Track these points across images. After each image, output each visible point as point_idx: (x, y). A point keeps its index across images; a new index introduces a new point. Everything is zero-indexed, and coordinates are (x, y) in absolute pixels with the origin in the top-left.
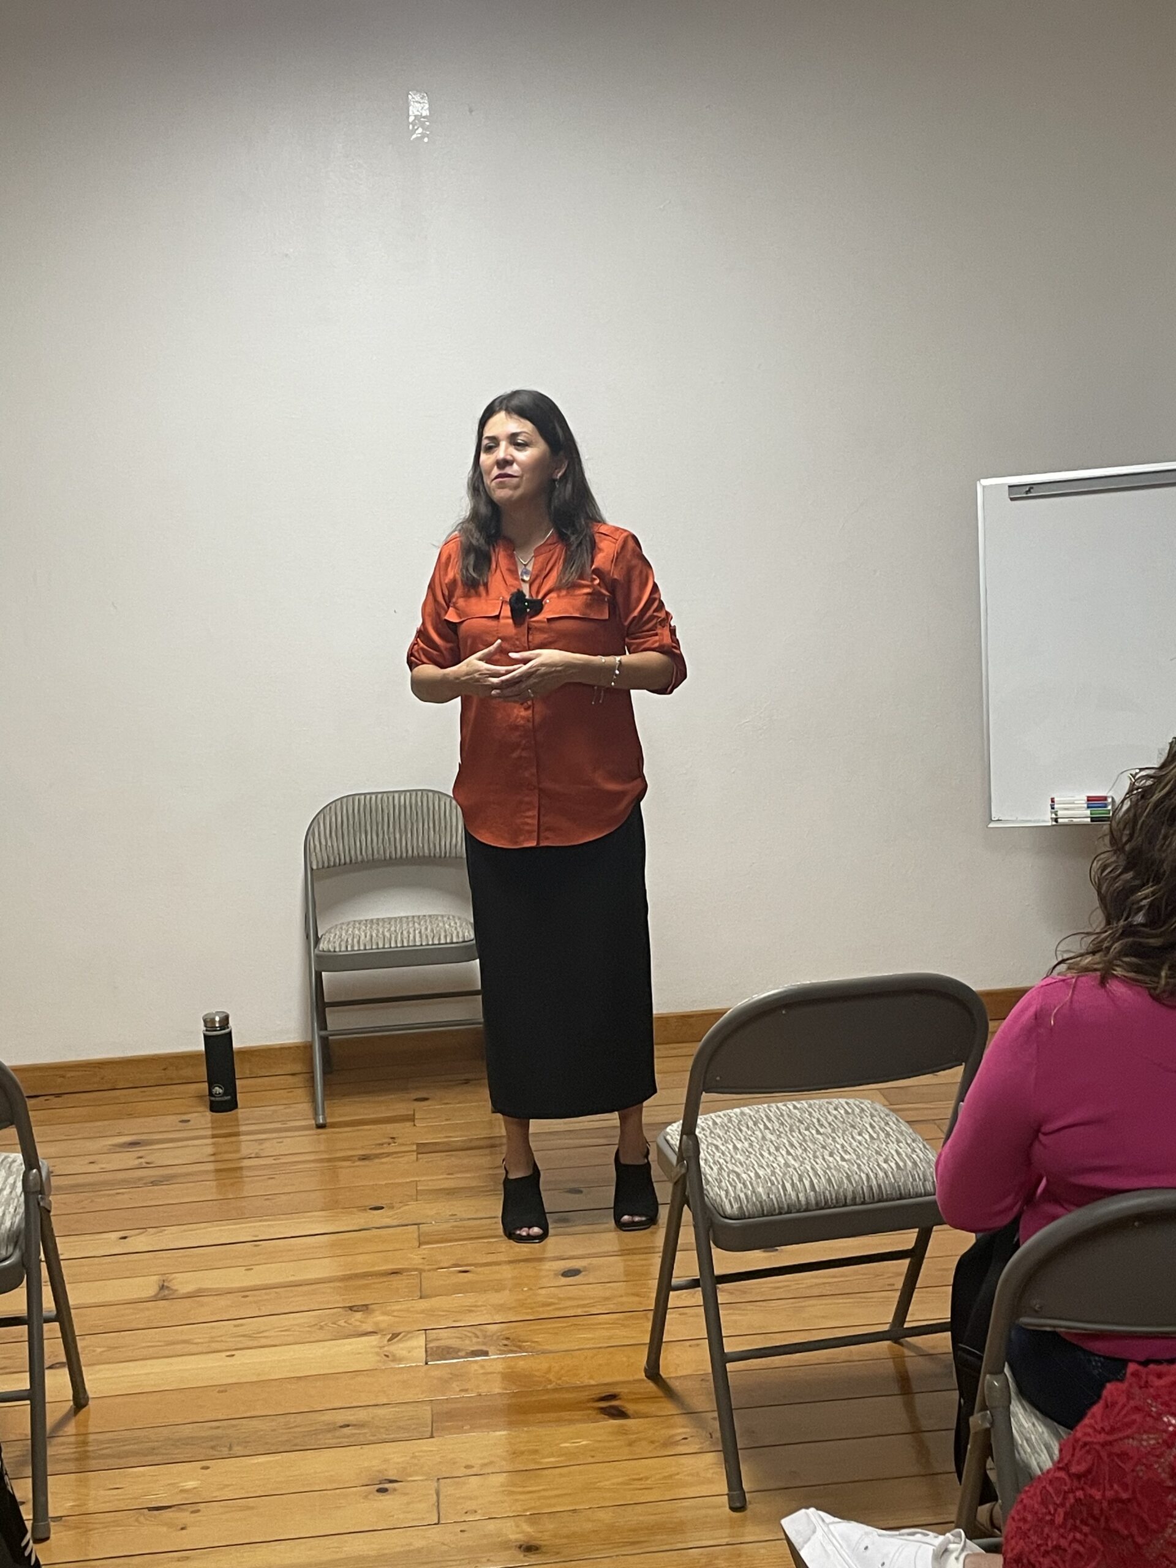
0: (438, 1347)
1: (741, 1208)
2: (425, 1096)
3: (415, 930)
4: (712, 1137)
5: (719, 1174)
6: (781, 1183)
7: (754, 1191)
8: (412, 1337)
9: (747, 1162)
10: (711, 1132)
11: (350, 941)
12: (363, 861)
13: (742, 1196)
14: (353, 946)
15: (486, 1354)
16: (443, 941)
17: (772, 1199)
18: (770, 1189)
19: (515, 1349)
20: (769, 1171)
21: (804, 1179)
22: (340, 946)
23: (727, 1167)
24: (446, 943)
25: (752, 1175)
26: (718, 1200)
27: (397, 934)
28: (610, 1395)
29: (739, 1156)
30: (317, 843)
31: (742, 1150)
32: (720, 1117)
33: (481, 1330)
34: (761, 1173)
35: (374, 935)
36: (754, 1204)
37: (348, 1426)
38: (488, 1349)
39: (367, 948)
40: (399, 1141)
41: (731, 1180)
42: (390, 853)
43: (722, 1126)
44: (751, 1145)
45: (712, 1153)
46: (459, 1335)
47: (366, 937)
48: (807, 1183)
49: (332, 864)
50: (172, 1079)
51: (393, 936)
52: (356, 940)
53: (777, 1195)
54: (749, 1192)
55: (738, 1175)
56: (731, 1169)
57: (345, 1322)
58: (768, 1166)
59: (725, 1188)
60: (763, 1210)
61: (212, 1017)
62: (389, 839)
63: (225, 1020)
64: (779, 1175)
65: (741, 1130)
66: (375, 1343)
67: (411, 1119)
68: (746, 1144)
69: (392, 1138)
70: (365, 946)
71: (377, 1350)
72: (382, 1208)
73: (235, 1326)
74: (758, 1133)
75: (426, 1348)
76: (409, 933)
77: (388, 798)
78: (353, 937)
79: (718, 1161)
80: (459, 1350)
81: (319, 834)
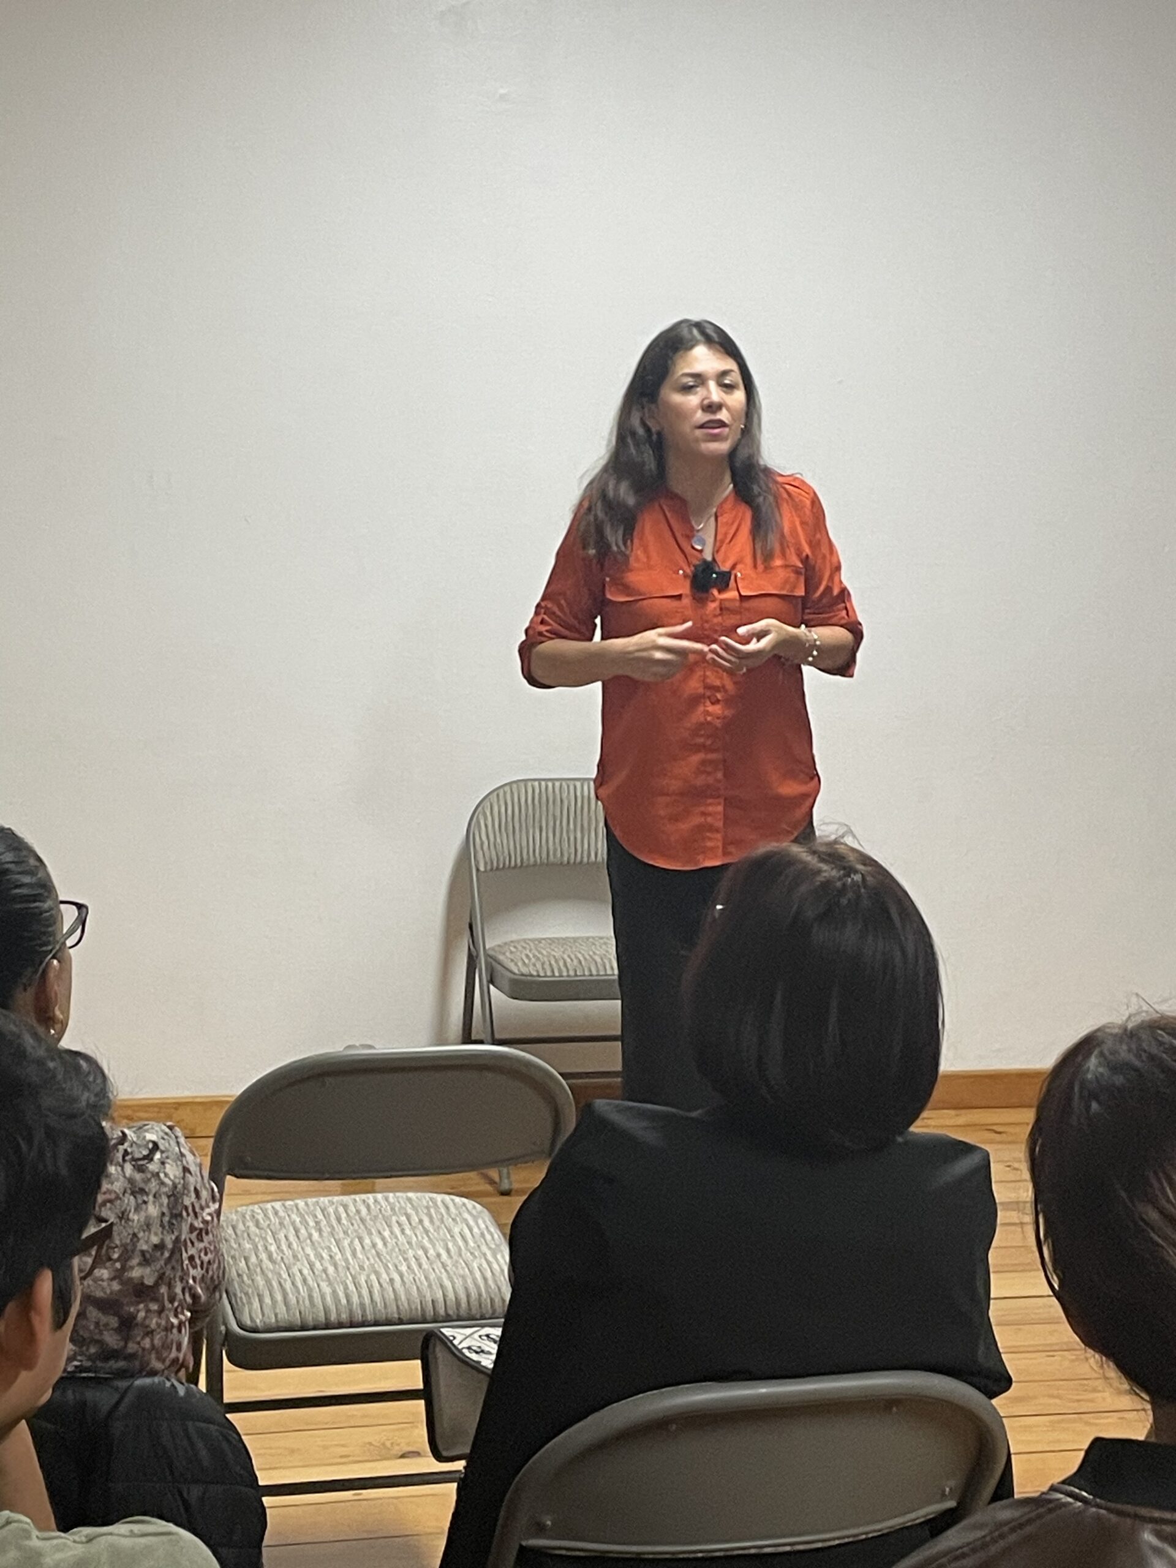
11: (553, 964)
30: (485, 839)
42: (569, 855)
62: (568, 838)
81: (486, 826)
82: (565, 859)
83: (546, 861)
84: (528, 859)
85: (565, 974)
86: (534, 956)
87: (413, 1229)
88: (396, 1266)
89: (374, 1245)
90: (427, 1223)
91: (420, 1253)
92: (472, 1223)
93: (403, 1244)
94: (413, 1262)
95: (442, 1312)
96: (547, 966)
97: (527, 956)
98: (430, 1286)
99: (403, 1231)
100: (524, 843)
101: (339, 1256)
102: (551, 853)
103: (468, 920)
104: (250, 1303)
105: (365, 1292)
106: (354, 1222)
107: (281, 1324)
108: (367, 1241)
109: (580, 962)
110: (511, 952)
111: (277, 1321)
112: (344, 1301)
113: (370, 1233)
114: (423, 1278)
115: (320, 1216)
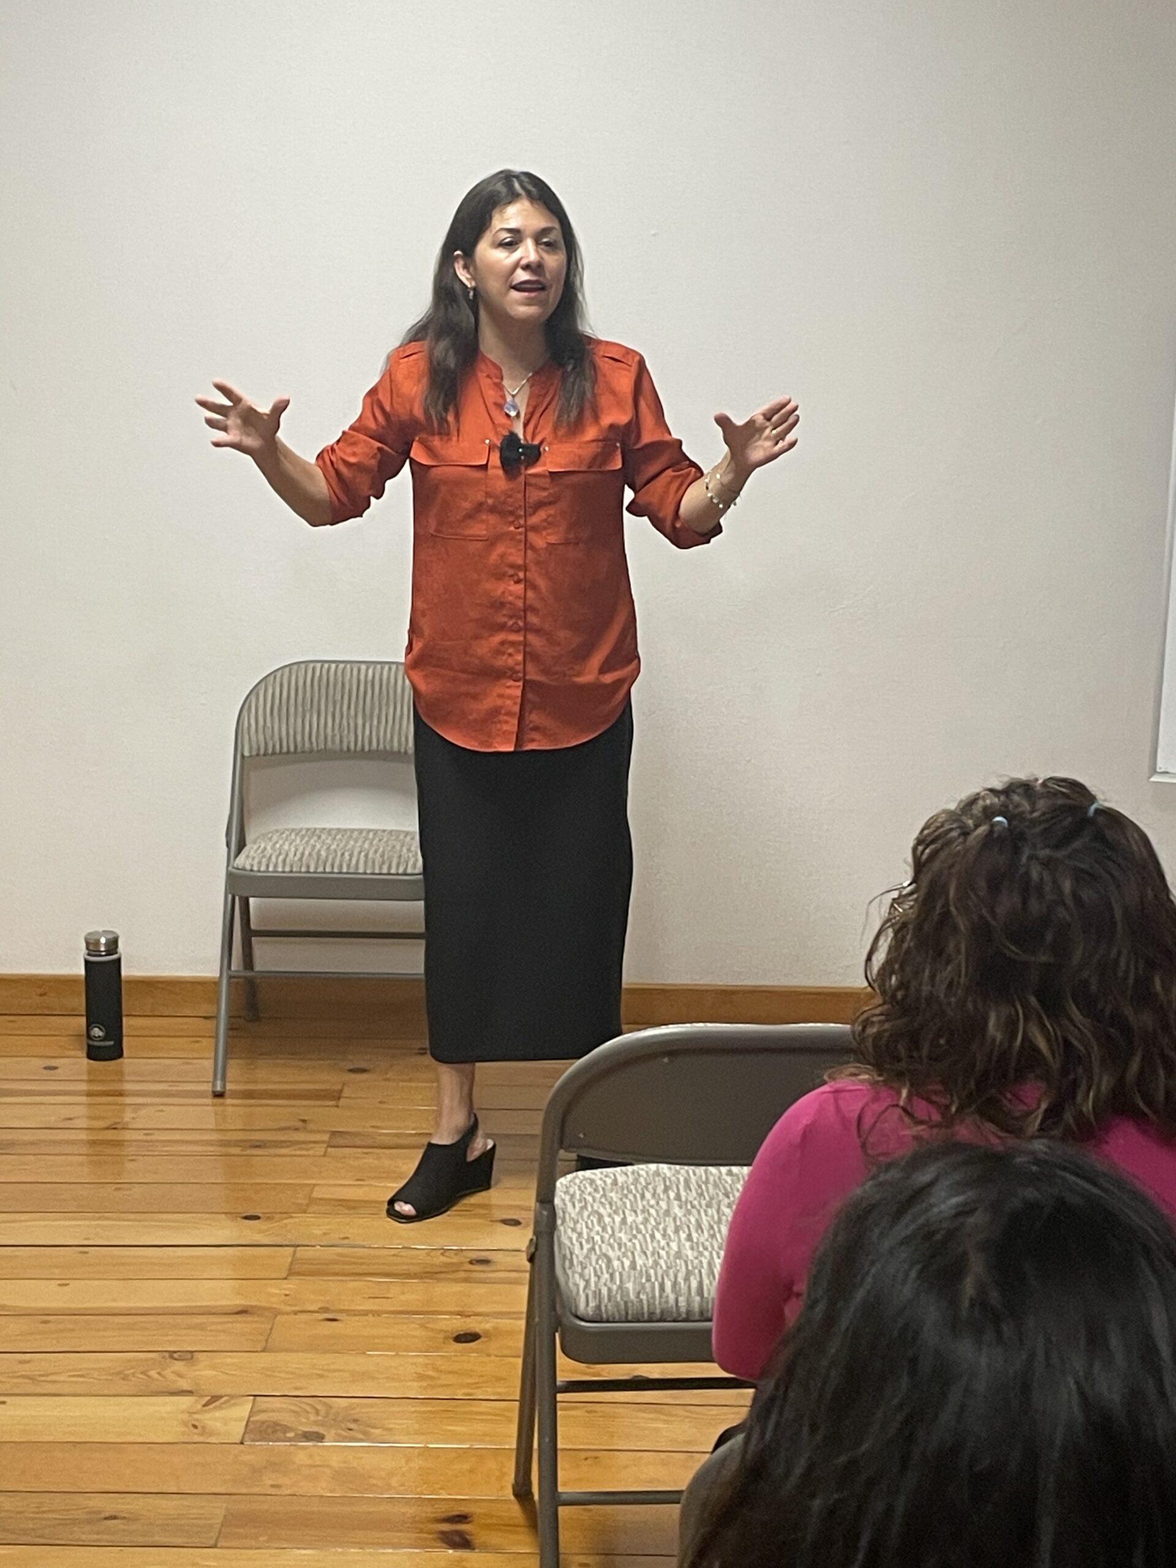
0: (263, 1422)
1: (598, 1307)
2: (363, 1065)
3: (360, 853)
4: (601, 1203)
5: (587, 1257)
6: (660, 1279)
7: (620, 1287)
8: (234, 1405)
9: (629, 1244)
10: (604, 1195)
11: (274, 859)
12: (311, 751)
13: (605, 1291)
14: (276, 866)
15: (320, 1437)
16: (393, 871)
17: (641, 1301)
18: (643, 1286)
19: (361, 1436)
20: (651, 1261)
21: (692, 1278)
22: (260, 863)
23: (600, 1247)
24: (397, 874)
25: (627, 1263)
26: (574, 1292)
27: (336, 856)
28: (458, 1516)
29: (622, 1235)
30: (253, 722)
31: (631, 1227)
32: (626, 1174)
33: (325, 1404)
34: (640, 1262)
35: (307, 853)
36: (617, 1302)
37: (114, 1518)
38: (325, 1433)
39: (294, 870)
40: (311, 1126)
41: (597, 1267)
42: (349, 743)
43: (622, 1188)
44: (646, 1221)
45: (590, 1226)
46: (297, 1409)
47: (295, 855)
48: (694, 1284)
49: (270, 751)
50: (49, 1008)
51: (331, 857)
52: (281, 858)
53: (650, 1296)
54: (615, 1288)
55: (609, 1261)
56: (604, 1251)
57: (159, 1373)
58: (653, 1254)
59: (587, 1278)
60: (627, 1313)
61: (96, 937)
62: (349, 724)
63: (113, 945)
64: (661, 1267)
65: (643, 1197)
66: (184, 1407)
67: (336, 1096)
68: (640, 1218)
69: (304, 1121)
70: (291, 866)
71: (185, 1417)
72: (257, 1218)
73: (21, 1362)
74: (663, 1205)
75: (248, 1422)
76: (351, 856)
77: (352, 670)
78: (280, 854)
79: (593, 1238)
80: (286, 1429)
81: (265, 703)
82: (344, 745)
100: (299, 729)
102: (329, 738)
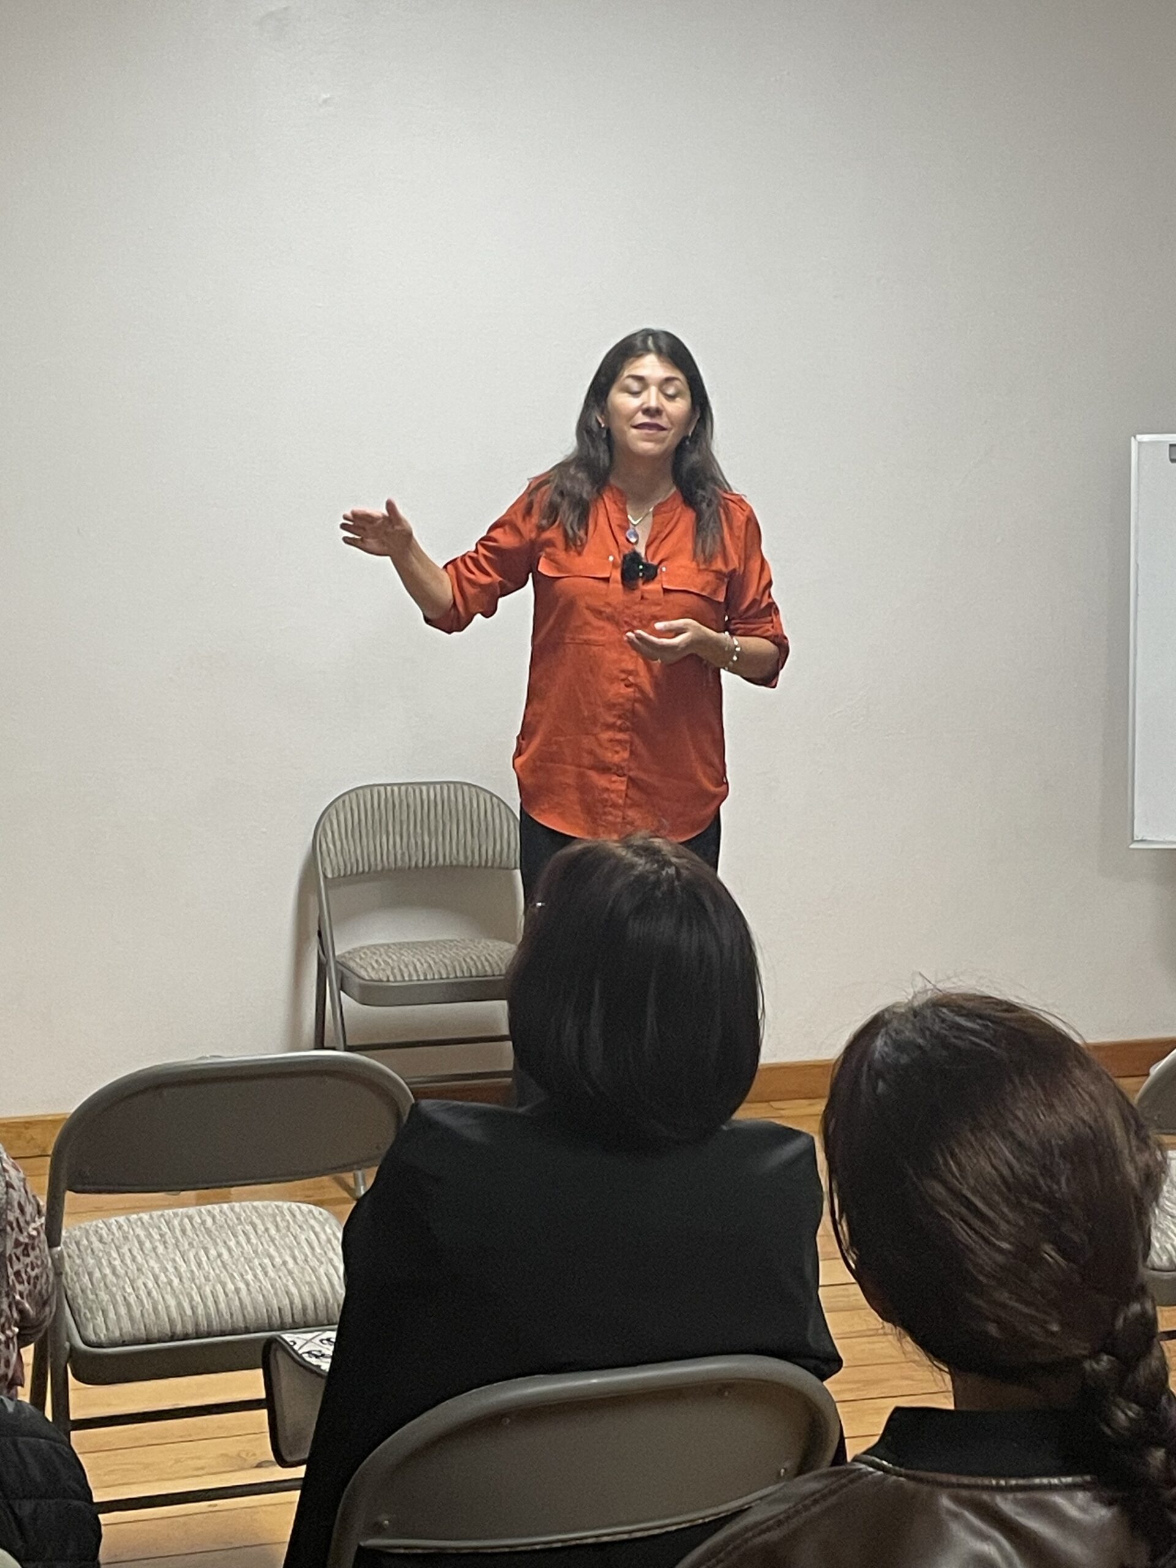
11: (403, 969)
12: (383, 870)
30: (331, 846)
42: (417, 858)
49: (349, 873)
62: (416, 843)
77: (414, 791)
81: (333, 833)
82: (413, 864)
83: (393, 866)
84: (376, 865)
85: (415, 978)
86: (384, 961)
87: (259, 1237)
88: (242, 1276)
89: (220, 1255)
90: (273, 1231)
91: (267, 1261)
92: (318, 1229)
93: (249, 1253)
94: (259, 1271)
95: (288, 1319)
96: (396, 971)
97: (377, 961)
98: (276, 1294)
99: (249, 1240)
100: (372, 849)
101: (183, 1268)
102: (399, 857)
103: (317, 928)
104: (94, 1318)
105: (210, 1303)
106: (198, 1233)
107: (126, 1338)
108: (213, 1252)
109: (430, 966)
110: (361, 958)
111: (121, 1335)
112: (189, 1312)
113: (216, 1244)
114: (269, 1286)
115: (165, 1229)
